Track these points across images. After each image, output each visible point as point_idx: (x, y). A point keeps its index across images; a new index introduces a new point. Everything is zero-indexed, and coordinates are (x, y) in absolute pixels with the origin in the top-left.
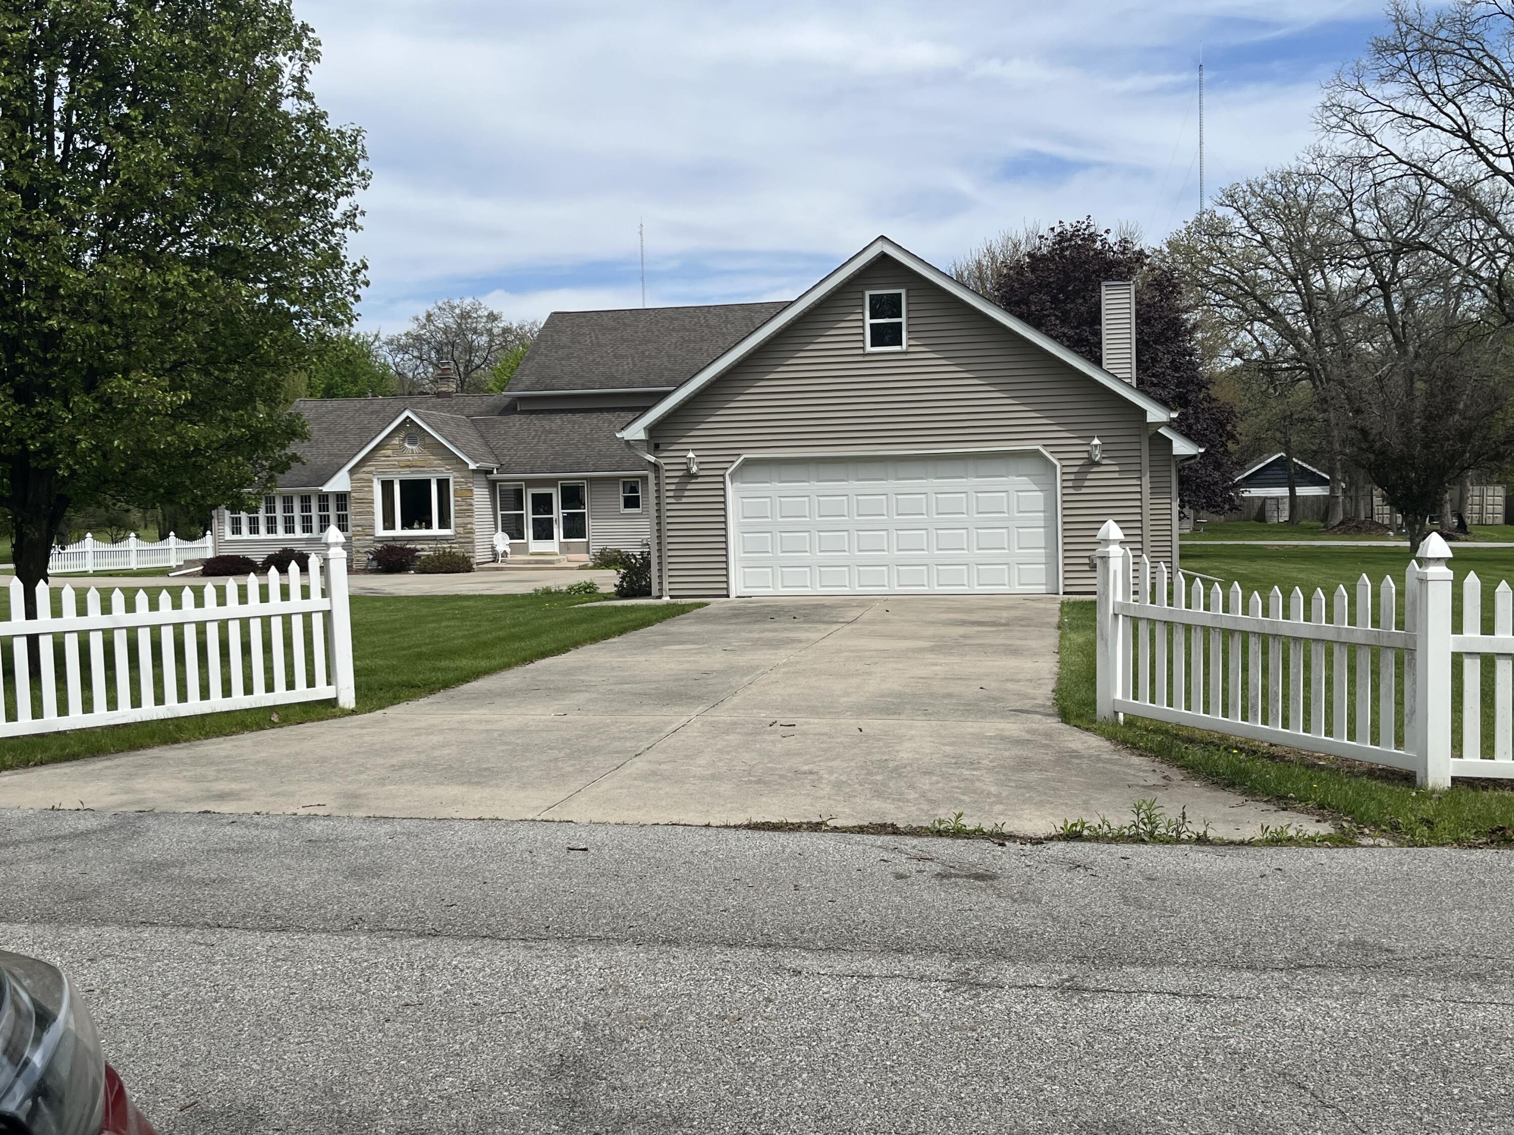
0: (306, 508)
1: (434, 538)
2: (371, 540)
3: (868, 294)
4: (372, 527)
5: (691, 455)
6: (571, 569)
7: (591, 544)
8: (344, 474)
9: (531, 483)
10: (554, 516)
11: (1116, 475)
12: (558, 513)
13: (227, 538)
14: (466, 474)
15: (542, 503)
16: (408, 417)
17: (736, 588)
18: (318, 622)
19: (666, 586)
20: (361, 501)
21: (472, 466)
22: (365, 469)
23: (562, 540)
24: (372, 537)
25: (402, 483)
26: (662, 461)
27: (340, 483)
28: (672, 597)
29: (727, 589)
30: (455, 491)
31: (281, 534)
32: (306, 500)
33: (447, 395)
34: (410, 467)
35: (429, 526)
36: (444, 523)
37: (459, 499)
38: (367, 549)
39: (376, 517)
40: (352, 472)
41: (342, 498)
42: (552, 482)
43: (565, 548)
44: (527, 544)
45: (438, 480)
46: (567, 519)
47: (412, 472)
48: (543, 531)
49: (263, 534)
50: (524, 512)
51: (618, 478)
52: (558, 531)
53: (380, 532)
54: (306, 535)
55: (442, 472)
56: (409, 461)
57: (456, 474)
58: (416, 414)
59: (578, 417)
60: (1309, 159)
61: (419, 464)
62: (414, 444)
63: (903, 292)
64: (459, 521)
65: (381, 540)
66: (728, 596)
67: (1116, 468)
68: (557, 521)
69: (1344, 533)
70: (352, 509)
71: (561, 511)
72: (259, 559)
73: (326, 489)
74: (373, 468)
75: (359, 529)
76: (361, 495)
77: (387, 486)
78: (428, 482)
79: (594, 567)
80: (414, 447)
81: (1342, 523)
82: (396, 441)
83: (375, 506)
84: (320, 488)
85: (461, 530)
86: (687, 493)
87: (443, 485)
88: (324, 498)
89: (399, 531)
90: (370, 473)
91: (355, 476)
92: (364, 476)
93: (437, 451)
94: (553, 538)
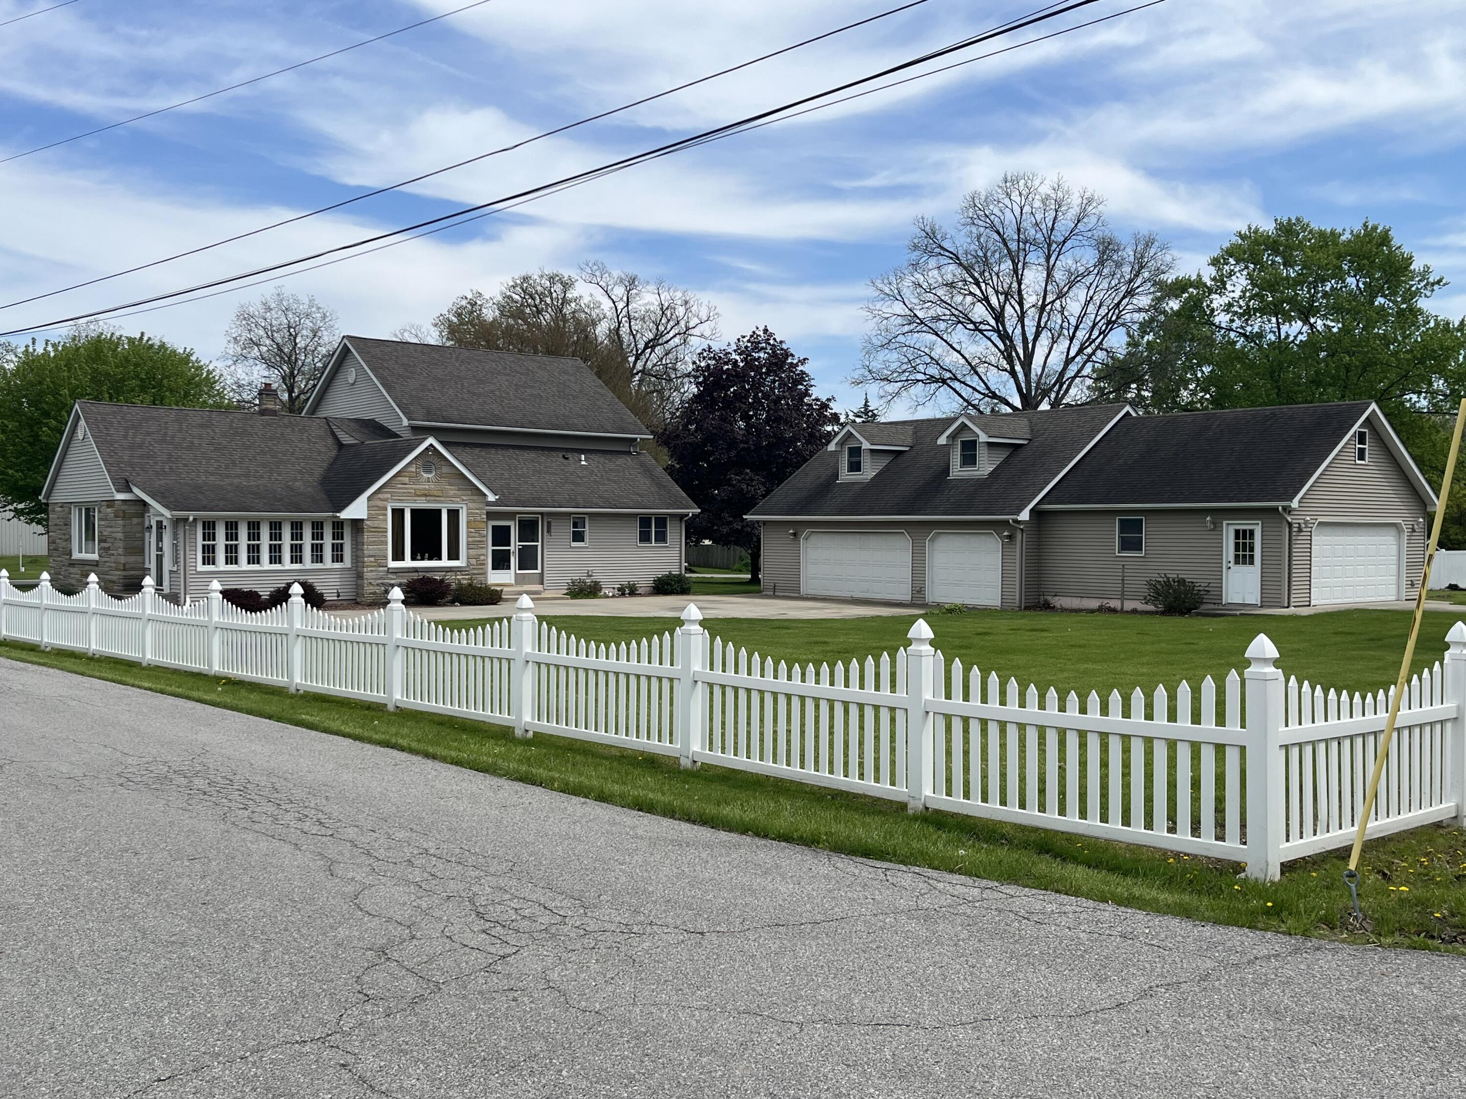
1: (450, 570)
2: (384, 571)
4: (385, 557)
5: (1308, 518)
7: (545, 575)
8: (361, 501)
10: (512, 548)
12: (515, 545)
13: (199, 569)
14: (481, 506)
15: (501, 536)
16: (431, 445)
20: (375, 530)
21: (491, 498)
22: (382, 496)
23: (518, 572)
24: (386, 569)
25: (413, 511)
27: (357, 509)
30: (468, 522)
31: (287, 564)
32: (318, 526)
34: (426, 495)
35: (438, 556)
36: (454, 555)
37: (473, 530)
38: (380, 581)
39: (386, 547)
40: (369, 499)
41: (357, 524)
42: (510, 516)
43: (519, 580)
45: (448, 510)
46: (522, 551)
47: (429, 502)
48: (501, 563)
49: (265, 564)
52: (514, 561)
53: (391, 563)
55: (455, 503)
56: (425, 489)
57: (471, 505)
61: (435, 493)
62: (430, 472)
64: (467, 554)
65: (392, 571)
68: (514, 553)
70: (367, 537)
71: (517, 543)
72: (265, 594)
73: (343, 515)
74: (389, 496)
75: (372, 559)
76: (376, 524)
77: (398, 514)
78: (439, 512)
80: (430, 476)
82: (416, 468)
83: (386, 535)
84: (338, 515)
85: (473, 561)
87: (454, 515)
88: (339, 525)
89: (408, 563)
90: (386, 500)
91: (372, 503)
92: (380, 503)
93: (453, 481)
94: (509, 569)
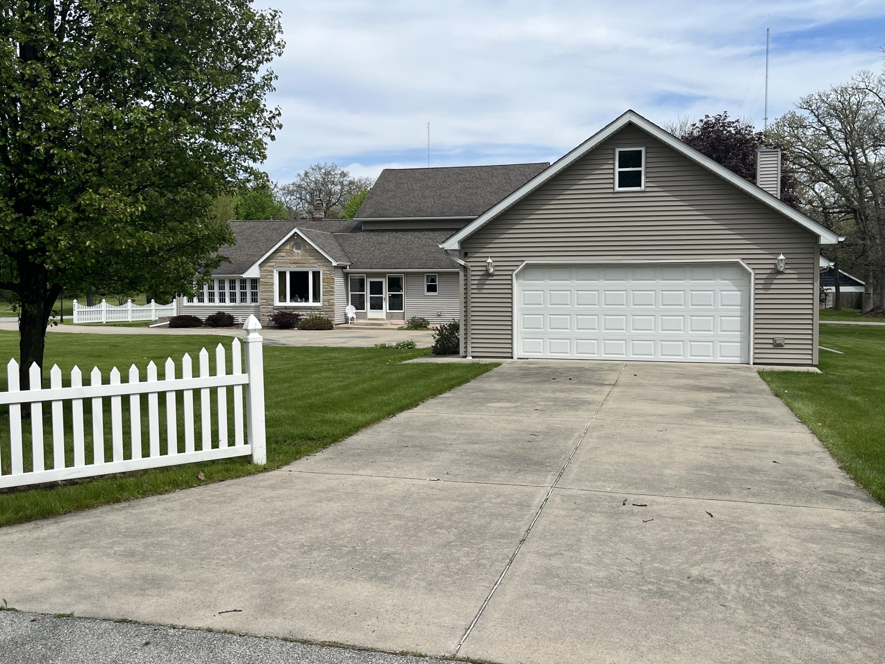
0: (232, 287)
1: (310, 308)
2: (271, 308)
3: (617, 150)
4: (273, 300)
5: (490, 260)
6: (394, 329)
7: (406, 314)
8: (256, 266)
9: (369, 275)
10: (384, 296)
11: (795, 281)
12: (386, 294)
13: (185, 305)
14: (330, 268)
15: (376, 288)
16: (296, 233)
17: (518, 351)
18: (238, 393)
19: (470, 349)
20: (266, 284)
21: (334, 264)
22: (269, 264)
23: (388, 311)
24: (272, 306)
25: (291, 273)
26: (469, 264)
27: (253, 272)
28: (473, 357)
29: (512, 353)
30: (323, 279)
31: (217, 303)
32: (232, 282)
33: (320, 219)
34: (296, 263)
35: (307, 300)
36: (316, 298)
37: (326, 284)
38: (269, 314)
39: (275, 294)
40: (261, 265)
41: (254, 281)
42: (383, 275)
43: (390, 316)
44: (366, 313)
45: (313, 272)
46: (392, 297)
47: (298, 267)
48: (377, 305)
49: (206, 303)
50: (365, 293)
51: (423, 273)
52: (386, 305)
53: (277, 303)
54: (232, 304)
55: (316, 267)
56: (296, 259)
57: (324, 268)
58: (301, 230)
59: (399, 234)
60: (860, 79)
61: (302, 262)
62: (299, 249)
63: (643, 149)
64: (326, 297)
65: (278, 308)
66: (512, 358)
67: (796, 276)
68: (385, 299)
69: (874, 316)
70: (260, 289)
71: (388, 293)
72: (203, 318)
73: (245, 276)
74: (273, 264)
75: (265, 301)
76: (266, 280)
77: (282, 275)
78: (307, 273)
79: (408, 329)
80: (299, 251)
81: (872, 310)
82: (288, 247)
83: (274, 287)
84: (241, 275)
85: (326, 303)
86: (485, 287)
87: (316, 275)
88: (243, 281)
89: (288, 303)
90: (272, 266)
91: (263, 269)
92: (268, 268)
93: (312, 254)
94: (382, 309)
